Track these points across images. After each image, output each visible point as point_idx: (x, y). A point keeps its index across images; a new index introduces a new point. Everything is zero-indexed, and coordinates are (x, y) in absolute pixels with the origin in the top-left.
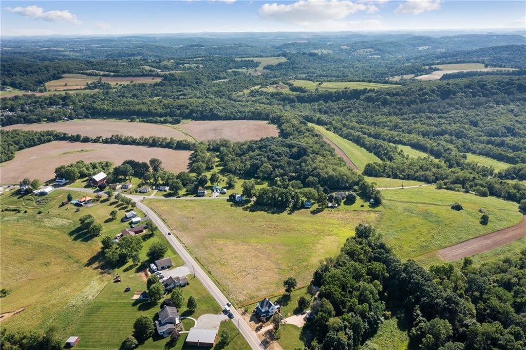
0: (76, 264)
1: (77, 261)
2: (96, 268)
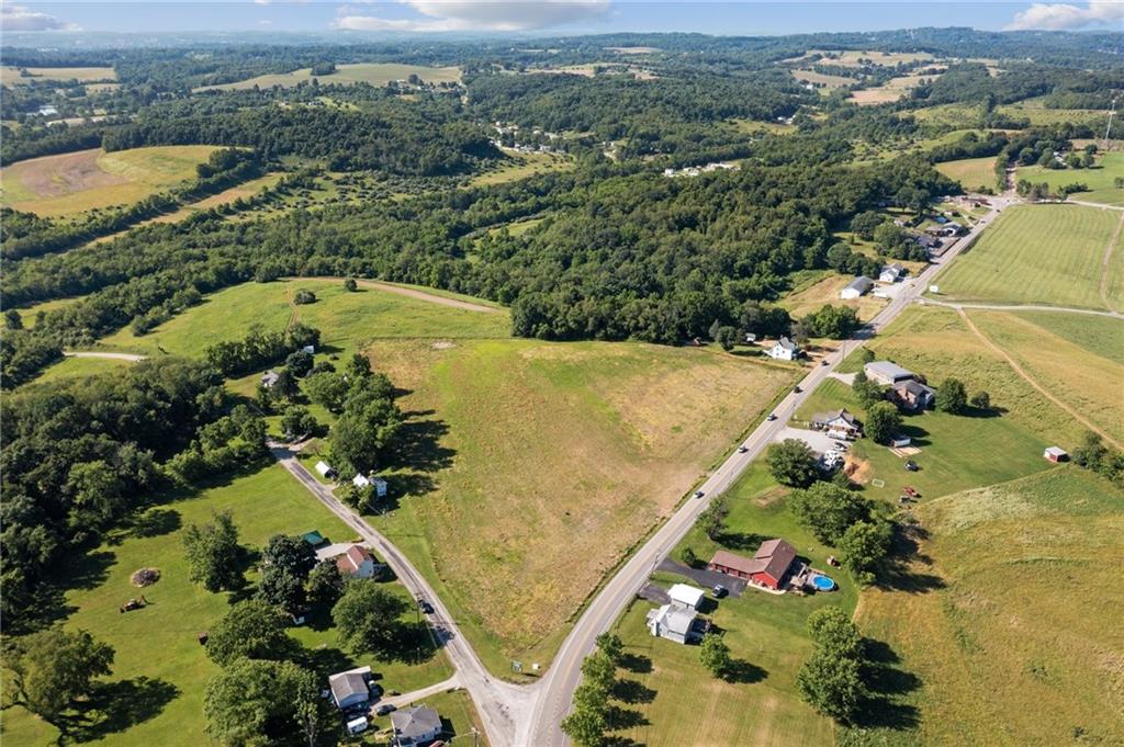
0: (962, 605)
1: (951, 609)
2: (927, 560)
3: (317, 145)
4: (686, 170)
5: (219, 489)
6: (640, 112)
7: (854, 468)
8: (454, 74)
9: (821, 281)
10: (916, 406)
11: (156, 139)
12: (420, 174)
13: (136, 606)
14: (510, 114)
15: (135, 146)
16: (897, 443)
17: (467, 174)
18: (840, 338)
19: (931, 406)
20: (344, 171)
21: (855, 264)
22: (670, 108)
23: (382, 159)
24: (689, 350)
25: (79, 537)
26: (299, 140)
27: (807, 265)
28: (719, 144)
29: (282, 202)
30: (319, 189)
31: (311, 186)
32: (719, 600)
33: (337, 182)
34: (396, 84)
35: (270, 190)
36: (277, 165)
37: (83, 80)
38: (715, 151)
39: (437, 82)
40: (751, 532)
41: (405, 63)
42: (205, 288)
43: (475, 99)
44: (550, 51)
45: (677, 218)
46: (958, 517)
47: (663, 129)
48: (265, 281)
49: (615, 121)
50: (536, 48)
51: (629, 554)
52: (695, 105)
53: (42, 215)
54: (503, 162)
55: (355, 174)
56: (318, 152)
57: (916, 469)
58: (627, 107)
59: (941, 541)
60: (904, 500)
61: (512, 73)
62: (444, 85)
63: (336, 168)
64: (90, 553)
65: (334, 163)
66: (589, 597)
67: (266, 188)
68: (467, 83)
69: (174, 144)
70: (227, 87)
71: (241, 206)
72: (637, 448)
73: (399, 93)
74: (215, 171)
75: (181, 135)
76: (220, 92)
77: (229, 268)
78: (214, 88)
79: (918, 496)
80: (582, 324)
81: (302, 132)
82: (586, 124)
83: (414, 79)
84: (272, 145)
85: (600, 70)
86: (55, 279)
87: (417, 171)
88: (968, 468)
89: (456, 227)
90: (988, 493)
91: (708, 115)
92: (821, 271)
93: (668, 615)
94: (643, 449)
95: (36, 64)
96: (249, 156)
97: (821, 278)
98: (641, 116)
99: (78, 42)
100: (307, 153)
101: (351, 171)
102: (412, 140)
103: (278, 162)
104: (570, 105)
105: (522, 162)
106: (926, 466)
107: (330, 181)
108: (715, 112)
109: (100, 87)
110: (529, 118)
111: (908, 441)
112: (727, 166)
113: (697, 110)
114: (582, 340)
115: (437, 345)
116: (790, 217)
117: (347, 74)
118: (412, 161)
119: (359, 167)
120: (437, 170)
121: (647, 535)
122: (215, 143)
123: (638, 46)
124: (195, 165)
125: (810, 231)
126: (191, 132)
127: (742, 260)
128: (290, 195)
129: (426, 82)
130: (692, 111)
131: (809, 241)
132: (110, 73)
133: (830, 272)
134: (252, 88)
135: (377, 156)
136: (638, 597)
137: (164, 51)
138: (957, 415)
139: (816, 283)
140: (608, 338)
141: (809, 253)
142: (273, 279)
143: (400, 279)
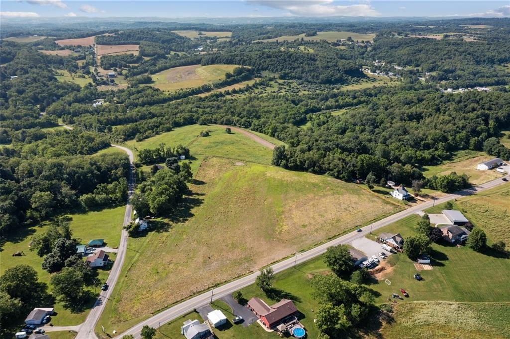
3: (278, 67)
4: (460, 89)
5: (96, 212)
6: (451, 58)
7: (382, 269)
8: (371, 37)
9: (473, 158)
10: (453, 241)
11: (219, 61)
12: (319, 83)
13: (19, 255)
14: (384, 57)
15: (211, 64)
16: (420, 261)
17: (341, 84)
18: (447, 192)
19: (463, 244)
20: (285, 79)
21: (496, 151)
22: (468, 57)
23: (304, 75)
24: (351, 185)
25: (29, 221)
26: (271, 65)
27: (470, 148)
28: (487, 77)
29: (253, 91)
30: (271, 87)
31: (268, 85)
32: (234, 325)
33: (280, 84)
34: (340, 41)
35: (250, 86)
36: (259, 75)
37: (219, 37)
38: (482, 80)
39: (360, 40)
40: (288, 291)
41: (353, 32)
42: (177, 125)
43: (374, 49)
44: (429, 27)
45: (410, 114)
46: (421, 316)
47: (458, 67)
48: (201, 125)
49: (435, 62)
50: (423, 25)
51: (214, 287)
52: (484, 56)
53: (162, 89)
54: (364, 79)
55: (289, 81)
56: (277, 70)
57: (421, 279)
58: (444, 55)
59: (398, 328)
60: (395, 296)
61: (401, 37)
62: (363, 42)
63: (281, 78)
64: (30, 229)
65: (281, 75)
66: (173, 304)
67: (248, 85)
68: (374, 41)
69: (224, 64)
70: (265, 41)
71: (234, 91)
72: (274, 231)
73: (339, 45)
74: (232, 76)
75: (227, 60)
76: (262, 43)
77: (191, 117)
78: (260, 41)
79: (407, 296)
80: (303, 163)
81: (274, 61)
82: (419, 63)
83: (349, 39)
84: (260, 66)
85: (446, 36)
86: (138, 115)
87: (317, 81)
88: (456, 288)
89: (312, 108)
90: (455, 305)
91: (491, 61)
92: (477, 152)
93: (191, 325)
94: (277, 233)
95: (205, 30)
96: (248, 70)
97: (475, 156)
98: (450, 60)
99: (234, 22)
100: (273, 70)
101: (288, 79)
102: (321, 67)
103: (260, 73)
104: (415, 53)
105: (374, 80)
106: (428, 279)
107: (277, 83)
108: (496, 60)
109: (223, 40)
110: (392, 59)
111: (428, 261)
112: (487, 89)
113: (485, 58)
114: (302, 171)
115: (237, 164)
116: (472, 120)
117: (321, 36)
118: (317, 76)
119: (292, 78)
120: (328, 81)
121: (233, 279)
122: (239, 64)
123: (480, 24)
124: (225, 73)
125: (481, 129)
126: (231, 59)
127: (429, 140)
128: (258, 88)
129: (355, 40)
130: (482, 59)
131: (478, 134)
132: (230, 34)
133: (483, 153)
134: (275, 41)
135: (302, 73)
136: (195, 311)
137: (256, 25)
138: (478, 252)
139: (470, 158)
140: (315, 172)
141: (473, 141)
142: (205, 124)
143: (257, 130)
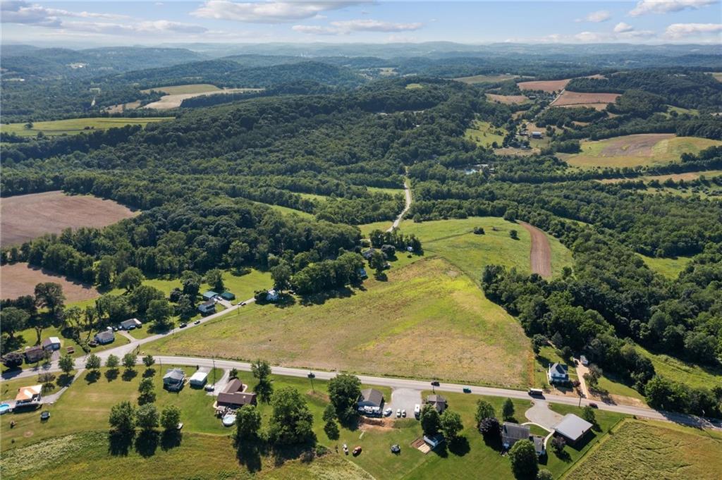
74: (692, 159)
